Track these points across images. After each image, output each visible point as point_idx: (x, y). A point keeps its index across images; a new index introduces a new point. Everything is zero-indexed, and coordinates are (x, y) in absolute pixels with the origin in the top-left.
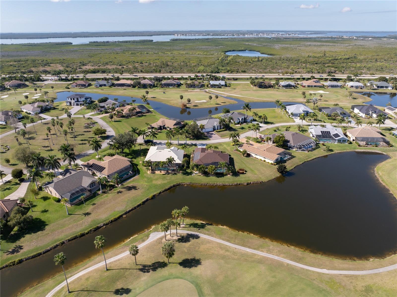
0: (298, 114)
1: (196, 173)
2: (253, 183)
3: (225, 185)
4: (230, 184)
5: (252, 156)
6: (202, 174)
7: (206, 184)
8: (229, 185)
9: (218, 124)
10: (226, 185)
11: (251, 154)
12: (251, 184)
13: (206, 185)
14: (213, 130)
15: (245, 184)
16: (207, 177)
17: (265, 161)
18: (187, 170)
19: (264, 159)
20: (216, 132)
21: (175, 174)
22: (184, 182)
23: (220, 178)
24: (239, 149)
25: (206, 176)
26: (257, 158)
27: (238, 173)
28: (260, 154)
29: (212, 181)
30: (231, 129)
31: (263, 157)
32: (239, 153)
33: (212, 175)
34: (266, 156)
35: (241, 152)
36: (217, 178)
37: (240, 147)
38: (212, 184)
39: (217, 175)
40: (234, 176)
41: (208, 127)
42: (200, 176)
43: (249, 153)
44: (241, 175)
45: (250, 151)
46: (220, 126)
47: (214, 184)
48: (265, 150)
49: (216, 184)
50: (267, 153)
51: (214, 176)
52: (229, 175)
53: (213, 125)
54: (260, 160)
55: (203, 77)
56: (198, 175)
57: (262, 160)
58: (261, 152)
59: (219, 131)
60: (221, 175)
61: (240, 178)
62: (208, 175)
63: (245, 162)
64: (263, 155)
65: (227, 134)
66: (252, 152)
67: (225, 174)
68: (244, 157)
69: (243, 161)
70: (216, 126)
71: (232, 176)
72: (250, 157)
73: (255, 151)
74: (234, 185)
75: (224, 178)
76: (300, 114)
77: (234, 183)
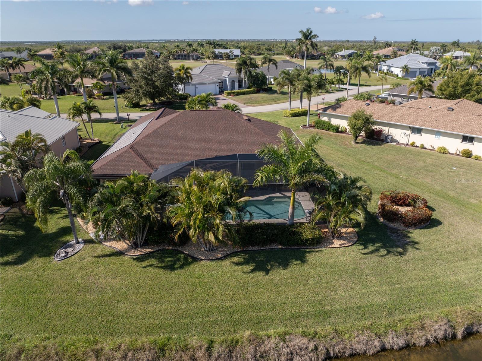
0: (416, 72)
3: (338, 357)
4: (389, 341)
5: (393, 140)
6: (135, 246)
8: (383, 350)
9: (235, 75)
10: (353, 356)
11: (386, 130)
14: (218, 92)
16: (171, 268)
17: (468, 154)
19: (467, 146)
20: (229, 94)
23: (277, 275)
24: (325, 119)
25: (160, 255)
26: (419, 145)
27: (391, 225)
28: (437, 123)
29: (205, 313)
30: (269, 91)
31: (461, 137)
32: (329, 134)
33: (210, 249)
34: (476, 130)
35: (337, 130)
36: (252, 271)
37: (330, 110)
38: (210, 356)
39: (251, 248)
40: (374, 248)
41: (204, 82)
42: (113, 259)
43: (378, 129)
44: (416, 234)
45: (384, 120)
46: (240, 81)
47: (234, 354)
48: (453, 110)
49: (256, 348)
50: (471, 119)
51: (229, 253)
52: (337, 243)
53: (219, 78)
54: (440, 152)
55: (201, 46)
56: (99, 252)
57: (452, 150)
58: (435, 116)
59: (236, 92)
60: (280, 244)
61: (437, 270)
62: (180, 249)
63: (376, 163)
64: (455, 127)
65: (261, 100)
66: (394, 122)
67: (313, 239)
68: (360, 145)
69: (363, 159)
70: (227, 79)
71: (366, 251)
72: (388, 144)
73: (406, 117)
74: (423, 343)
75: (306, 266)
76: (421, 70)
77: (423, 328)
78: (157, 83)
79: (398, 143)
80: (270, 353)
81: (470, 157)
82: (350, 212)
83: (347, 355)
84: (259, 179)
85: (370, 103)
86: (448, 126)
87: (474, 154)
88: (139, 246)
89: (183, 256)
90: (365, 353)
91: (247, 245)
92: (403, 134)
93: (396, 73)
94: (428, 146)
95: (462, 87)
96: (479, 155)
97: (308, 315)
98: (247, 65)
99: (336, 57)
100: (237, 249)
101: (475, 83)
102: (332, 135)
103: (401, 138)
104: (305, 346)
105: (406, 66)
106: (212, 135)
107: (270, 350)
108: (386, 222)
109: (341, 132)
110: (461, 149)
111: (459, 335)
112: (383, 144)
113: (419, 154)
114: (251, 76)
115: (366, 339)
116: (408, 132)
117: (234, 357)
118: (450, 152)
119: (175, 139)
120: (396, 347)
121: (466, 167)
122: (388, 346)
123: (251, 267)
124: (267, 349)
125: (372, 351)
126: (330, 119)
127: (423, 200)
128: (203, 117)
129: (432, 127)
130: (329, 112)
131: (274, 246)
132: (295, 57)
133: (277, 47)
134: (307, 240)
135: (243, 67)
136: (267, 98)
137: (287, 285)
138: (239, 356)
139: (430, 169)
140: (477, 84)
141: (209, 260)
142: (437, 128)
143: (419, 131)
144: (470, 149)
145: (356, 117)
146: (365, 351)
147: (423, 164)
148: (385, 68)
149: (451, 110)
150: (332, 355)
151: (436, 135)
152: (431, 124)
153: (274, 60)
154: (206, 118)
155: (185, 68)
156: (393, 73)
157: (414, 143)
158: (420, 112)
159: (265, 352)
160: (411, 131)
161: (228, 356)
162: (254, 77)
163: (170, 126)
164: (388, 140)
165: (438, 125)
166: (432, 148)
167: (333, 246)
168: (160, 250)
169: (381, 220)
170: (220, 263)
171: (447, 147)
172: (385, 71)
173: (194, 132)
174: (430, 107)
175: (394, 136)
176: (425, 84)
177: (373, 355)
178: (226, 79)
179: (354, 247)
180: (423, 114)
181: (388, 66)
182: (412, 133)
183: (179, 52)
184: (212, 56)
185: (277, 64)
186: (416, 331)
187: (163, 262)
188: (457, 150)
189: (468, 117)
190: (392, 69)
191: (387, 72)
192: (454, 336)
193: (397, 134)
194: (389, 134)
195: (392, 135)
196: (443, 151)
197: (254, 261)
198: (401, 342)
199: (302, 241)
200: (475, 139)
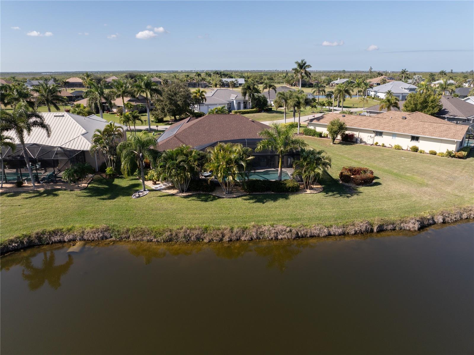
0: (399, 96)
1: (154, 187)
2: (444, 222)
3: (304, 237)
4: (333, 230)
5: (361, 142)
6: (182, 191)
7: (196, 232)
8: (330, 235)
9: (241, 97)
10: (312, 237)
11: (356, 134)
12: (434, 223)
13: (198, 238)
15: (413, 225)
16: (206, 201)
17: (415, 150)
18: (117, 182)
19: (415, 143)
20: (236, 113)
21: (51, 193)
22: (69, 230)
23: (270, 204)
24: (312, 128)
25: (199, 196)
26: (381, 145)
27: (347, 184)
28: (393, 127)
29: (228, 218)
30: (270, 111)
31: (410, 137)
32: (314, 138)
33: (229, 193)
34: (420, 131)
35: (320, 135)
36: (255, 202)
37: (315, 120)
38: (232, 232)
39: (254, 193)
40: (332, 194)
41: (215, 103)
42: (170, 197)
43: (351, 134)
44: (361, 189)
45: (355, 127)
46: (245, 103)
47: (245, 233)
48: (406, 118)
49: (257, 230)
50: (418, 124)
51: (240, 195)
52: (308, 191)
53: (228, 100)
54: (395, 149)
55: (208, 75)
56: (159, 195)
57: (405, 148)
58: (393, 123)
59: (242, 112)
60: (273, 191)
61: (370, 204)
62: (210, 193)
63: (346, 156)
64: (406, 130)
65: (262, 117)
66: (362, 128)
67: (293, 187)
68: (337, 145)
69: (337, 153)
70: (235, 101)
71: (327, 195)
72: (357, 144)
73: (371, 124)
74: (353, 232)
75: (288, 201)
76: (403, 95)
77: (354, 225)
78: (179, 103)
79: (366, 144)
80: (265, 233)
81: (417, 152)
82: (315, 168)
83: (308, 236)
84: (259, 147)
85: (345, 115)
86: (401, 129)
87: (420, 149)
88: (185, 191)
89: (212, 196)
90: (319, 236)
91: (252, 192)
92: (369, 136)
93: (382, 98)
94: (387, 145)
95: (421, 104)
96: (423, 149)
97: (288, 219)
98: (250, 89)
99: (332, 85)
100: (245, 193)
101: (430, 100)
102: (316, 139)
103: (368, 139)
104: (285, 229)
105: (389, 92)
106: (228, 130)
107: (265, 230)
108: (344, 183)
109: (324, 137)
110: (411, 146)
111: (375, 230)
112: (354, 144)
113: (380, 150)
114: (253, 98)
115: (319, 228)
116: (373, 135)
117: (245, 234)
118: (403, 149)
119: (204, 132)
120: (337, 234)
121: (412, 157)
122: (332, 233)
123: (254, 201)
124: (263, 230)
125: (323, 235)
126: (315, 128)
127: (371, 171)
128: (221, 118)
129: (389, 130)
130: (315, 122)
131: (269, 193)
132: (295, 86)
133: (278, 77)
134: (290, 188)
135: (247, 91)
136: (267, 116)
137: (277, 208)
138: (248, 233)
139: (385, 158)
140: (432, 102)
141: (228, 198)
142: (393, 131)
143: (380, 134)
144: (417, 146)
145: (333, 124)
146: (319, 234)
147: (380, 156)
148: (372, 93)
149: (405, 118)
150: (300, 235)
151: (393, 136)
152: (389, 129)
153: (273, 85)
154: (223, 119)
155: (201, 92)
156: (380, 98)
157: (377, 143)
158: (382, 120)
159: (262, 232)
160: (375, 134)
161: (242, 233)
162: (256, 99)
163: (200, 124)
164: (358, 141)
165: (394, 129)
166: (391, 147)
167: (306, 193)
168: (198, 194)
169: (341, 182)
170: (235, 199)
171: (401, 145)
172: (373, 96)
173: (216, 128)
174: (392, 118)
175: (363, 138)
176: (392, 102)
177: (323, 237)
178: (233, 101)
179: (320, 194)
180: (384, 122)
181: (375, 91)
182: (376, 135)
183: (189, 81)
184: (220, 84)
185: (276, 89)
186: (350, 226)
187: (200, 198)
188: (408, 147)
189: (416, 123)
190: (378, 94)
191: (374, 97)
192: (372, 231)
193: (365, 137)
194: (359, 137)
195: (361, 137)
196: (398, 148)
197: (256, 198)
198: (340, 231)
199: (287, 189)
200: (420, 138)
